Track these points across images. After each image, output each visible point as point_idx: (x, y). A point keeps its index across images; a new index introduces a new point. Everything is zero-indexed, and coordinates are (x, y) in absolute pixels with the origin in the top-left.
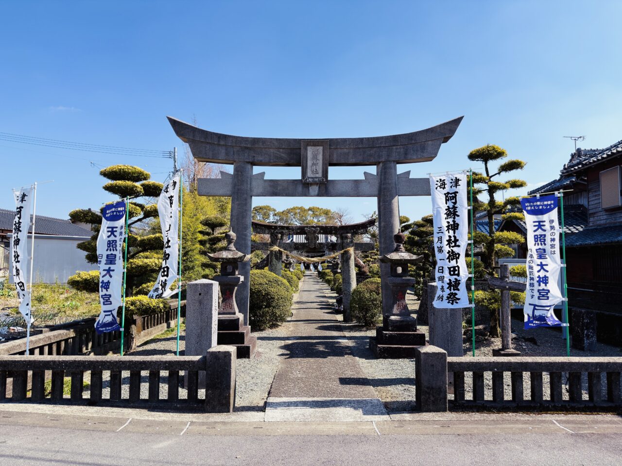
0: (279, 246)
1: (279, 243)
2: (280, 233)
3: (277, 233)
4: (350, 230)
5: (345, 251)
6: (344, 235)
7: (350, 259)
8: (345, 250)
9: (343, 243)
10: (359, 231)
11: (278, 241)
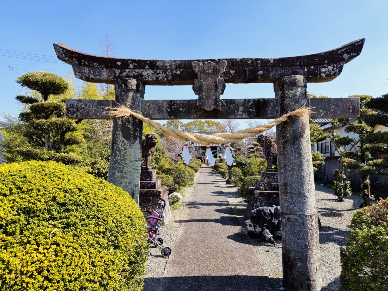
0: (131, 108)
1: (133, 99)
2: (134, 77)
3: (128, 76)
4: (302, 67)
5: (290, 117)
6: (285, 79)
7: (301, 135)
8: (290, 113)
9: (283, 98)
10: (323, 70)
11: (131, 94)
